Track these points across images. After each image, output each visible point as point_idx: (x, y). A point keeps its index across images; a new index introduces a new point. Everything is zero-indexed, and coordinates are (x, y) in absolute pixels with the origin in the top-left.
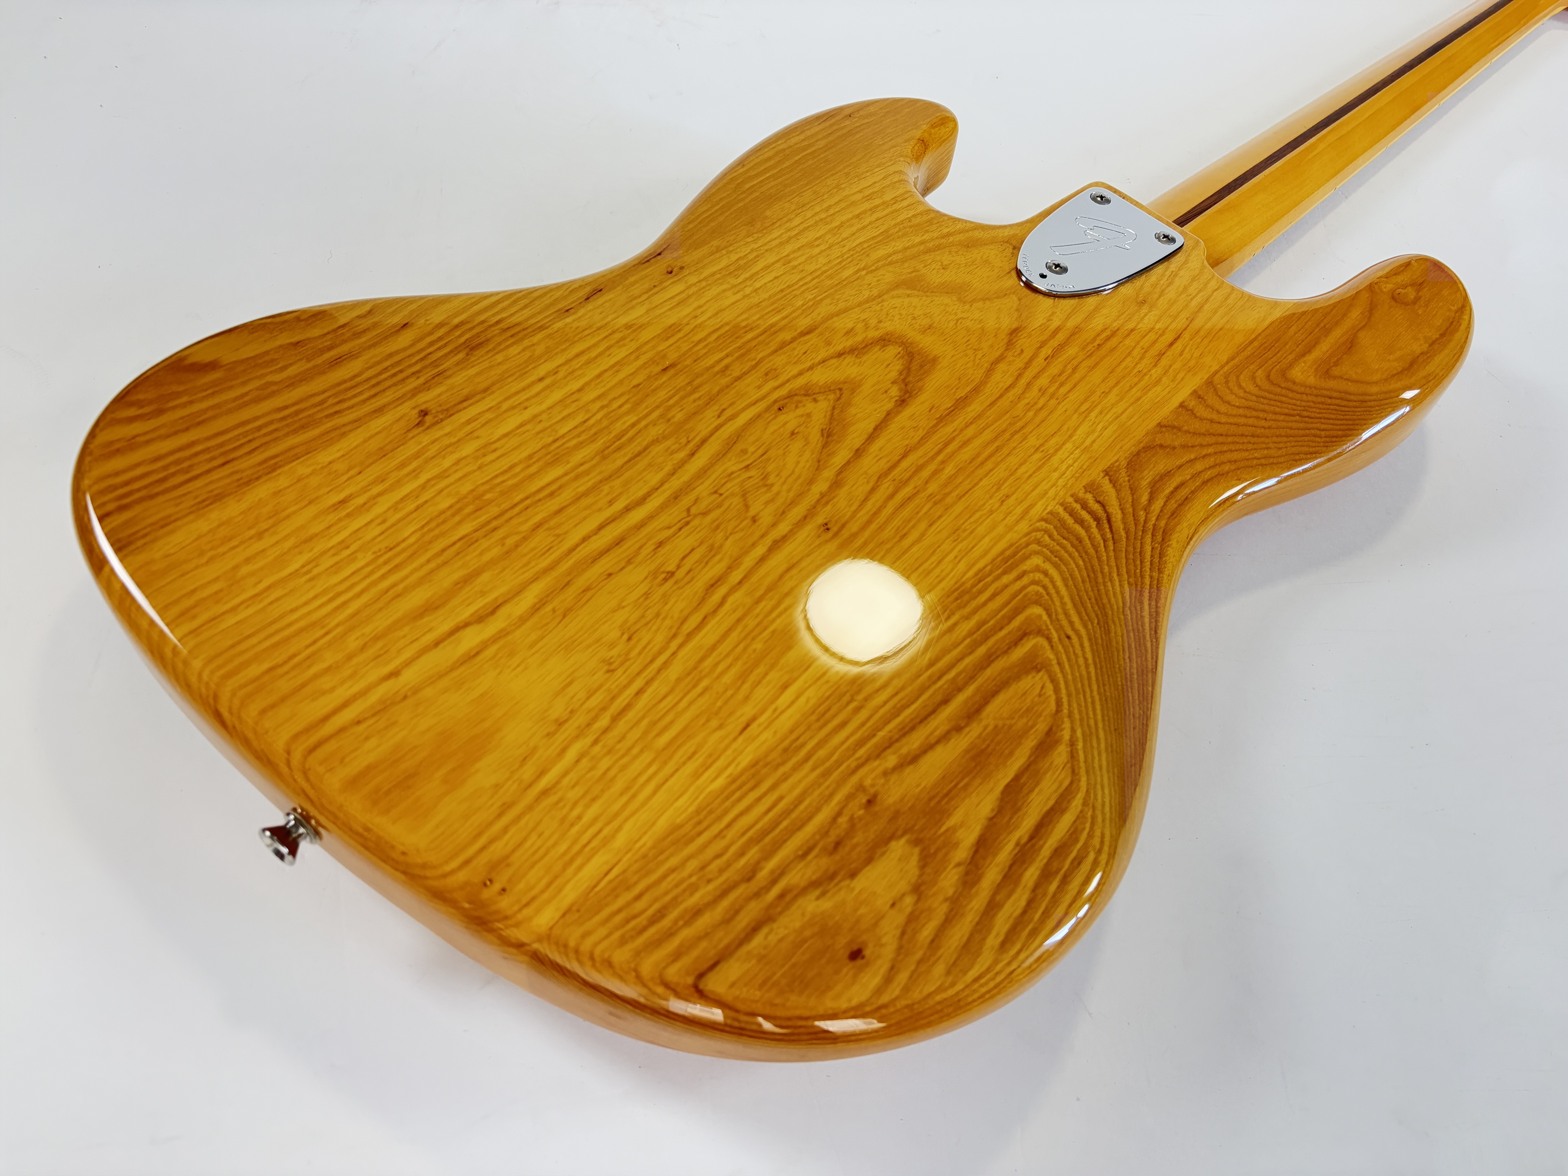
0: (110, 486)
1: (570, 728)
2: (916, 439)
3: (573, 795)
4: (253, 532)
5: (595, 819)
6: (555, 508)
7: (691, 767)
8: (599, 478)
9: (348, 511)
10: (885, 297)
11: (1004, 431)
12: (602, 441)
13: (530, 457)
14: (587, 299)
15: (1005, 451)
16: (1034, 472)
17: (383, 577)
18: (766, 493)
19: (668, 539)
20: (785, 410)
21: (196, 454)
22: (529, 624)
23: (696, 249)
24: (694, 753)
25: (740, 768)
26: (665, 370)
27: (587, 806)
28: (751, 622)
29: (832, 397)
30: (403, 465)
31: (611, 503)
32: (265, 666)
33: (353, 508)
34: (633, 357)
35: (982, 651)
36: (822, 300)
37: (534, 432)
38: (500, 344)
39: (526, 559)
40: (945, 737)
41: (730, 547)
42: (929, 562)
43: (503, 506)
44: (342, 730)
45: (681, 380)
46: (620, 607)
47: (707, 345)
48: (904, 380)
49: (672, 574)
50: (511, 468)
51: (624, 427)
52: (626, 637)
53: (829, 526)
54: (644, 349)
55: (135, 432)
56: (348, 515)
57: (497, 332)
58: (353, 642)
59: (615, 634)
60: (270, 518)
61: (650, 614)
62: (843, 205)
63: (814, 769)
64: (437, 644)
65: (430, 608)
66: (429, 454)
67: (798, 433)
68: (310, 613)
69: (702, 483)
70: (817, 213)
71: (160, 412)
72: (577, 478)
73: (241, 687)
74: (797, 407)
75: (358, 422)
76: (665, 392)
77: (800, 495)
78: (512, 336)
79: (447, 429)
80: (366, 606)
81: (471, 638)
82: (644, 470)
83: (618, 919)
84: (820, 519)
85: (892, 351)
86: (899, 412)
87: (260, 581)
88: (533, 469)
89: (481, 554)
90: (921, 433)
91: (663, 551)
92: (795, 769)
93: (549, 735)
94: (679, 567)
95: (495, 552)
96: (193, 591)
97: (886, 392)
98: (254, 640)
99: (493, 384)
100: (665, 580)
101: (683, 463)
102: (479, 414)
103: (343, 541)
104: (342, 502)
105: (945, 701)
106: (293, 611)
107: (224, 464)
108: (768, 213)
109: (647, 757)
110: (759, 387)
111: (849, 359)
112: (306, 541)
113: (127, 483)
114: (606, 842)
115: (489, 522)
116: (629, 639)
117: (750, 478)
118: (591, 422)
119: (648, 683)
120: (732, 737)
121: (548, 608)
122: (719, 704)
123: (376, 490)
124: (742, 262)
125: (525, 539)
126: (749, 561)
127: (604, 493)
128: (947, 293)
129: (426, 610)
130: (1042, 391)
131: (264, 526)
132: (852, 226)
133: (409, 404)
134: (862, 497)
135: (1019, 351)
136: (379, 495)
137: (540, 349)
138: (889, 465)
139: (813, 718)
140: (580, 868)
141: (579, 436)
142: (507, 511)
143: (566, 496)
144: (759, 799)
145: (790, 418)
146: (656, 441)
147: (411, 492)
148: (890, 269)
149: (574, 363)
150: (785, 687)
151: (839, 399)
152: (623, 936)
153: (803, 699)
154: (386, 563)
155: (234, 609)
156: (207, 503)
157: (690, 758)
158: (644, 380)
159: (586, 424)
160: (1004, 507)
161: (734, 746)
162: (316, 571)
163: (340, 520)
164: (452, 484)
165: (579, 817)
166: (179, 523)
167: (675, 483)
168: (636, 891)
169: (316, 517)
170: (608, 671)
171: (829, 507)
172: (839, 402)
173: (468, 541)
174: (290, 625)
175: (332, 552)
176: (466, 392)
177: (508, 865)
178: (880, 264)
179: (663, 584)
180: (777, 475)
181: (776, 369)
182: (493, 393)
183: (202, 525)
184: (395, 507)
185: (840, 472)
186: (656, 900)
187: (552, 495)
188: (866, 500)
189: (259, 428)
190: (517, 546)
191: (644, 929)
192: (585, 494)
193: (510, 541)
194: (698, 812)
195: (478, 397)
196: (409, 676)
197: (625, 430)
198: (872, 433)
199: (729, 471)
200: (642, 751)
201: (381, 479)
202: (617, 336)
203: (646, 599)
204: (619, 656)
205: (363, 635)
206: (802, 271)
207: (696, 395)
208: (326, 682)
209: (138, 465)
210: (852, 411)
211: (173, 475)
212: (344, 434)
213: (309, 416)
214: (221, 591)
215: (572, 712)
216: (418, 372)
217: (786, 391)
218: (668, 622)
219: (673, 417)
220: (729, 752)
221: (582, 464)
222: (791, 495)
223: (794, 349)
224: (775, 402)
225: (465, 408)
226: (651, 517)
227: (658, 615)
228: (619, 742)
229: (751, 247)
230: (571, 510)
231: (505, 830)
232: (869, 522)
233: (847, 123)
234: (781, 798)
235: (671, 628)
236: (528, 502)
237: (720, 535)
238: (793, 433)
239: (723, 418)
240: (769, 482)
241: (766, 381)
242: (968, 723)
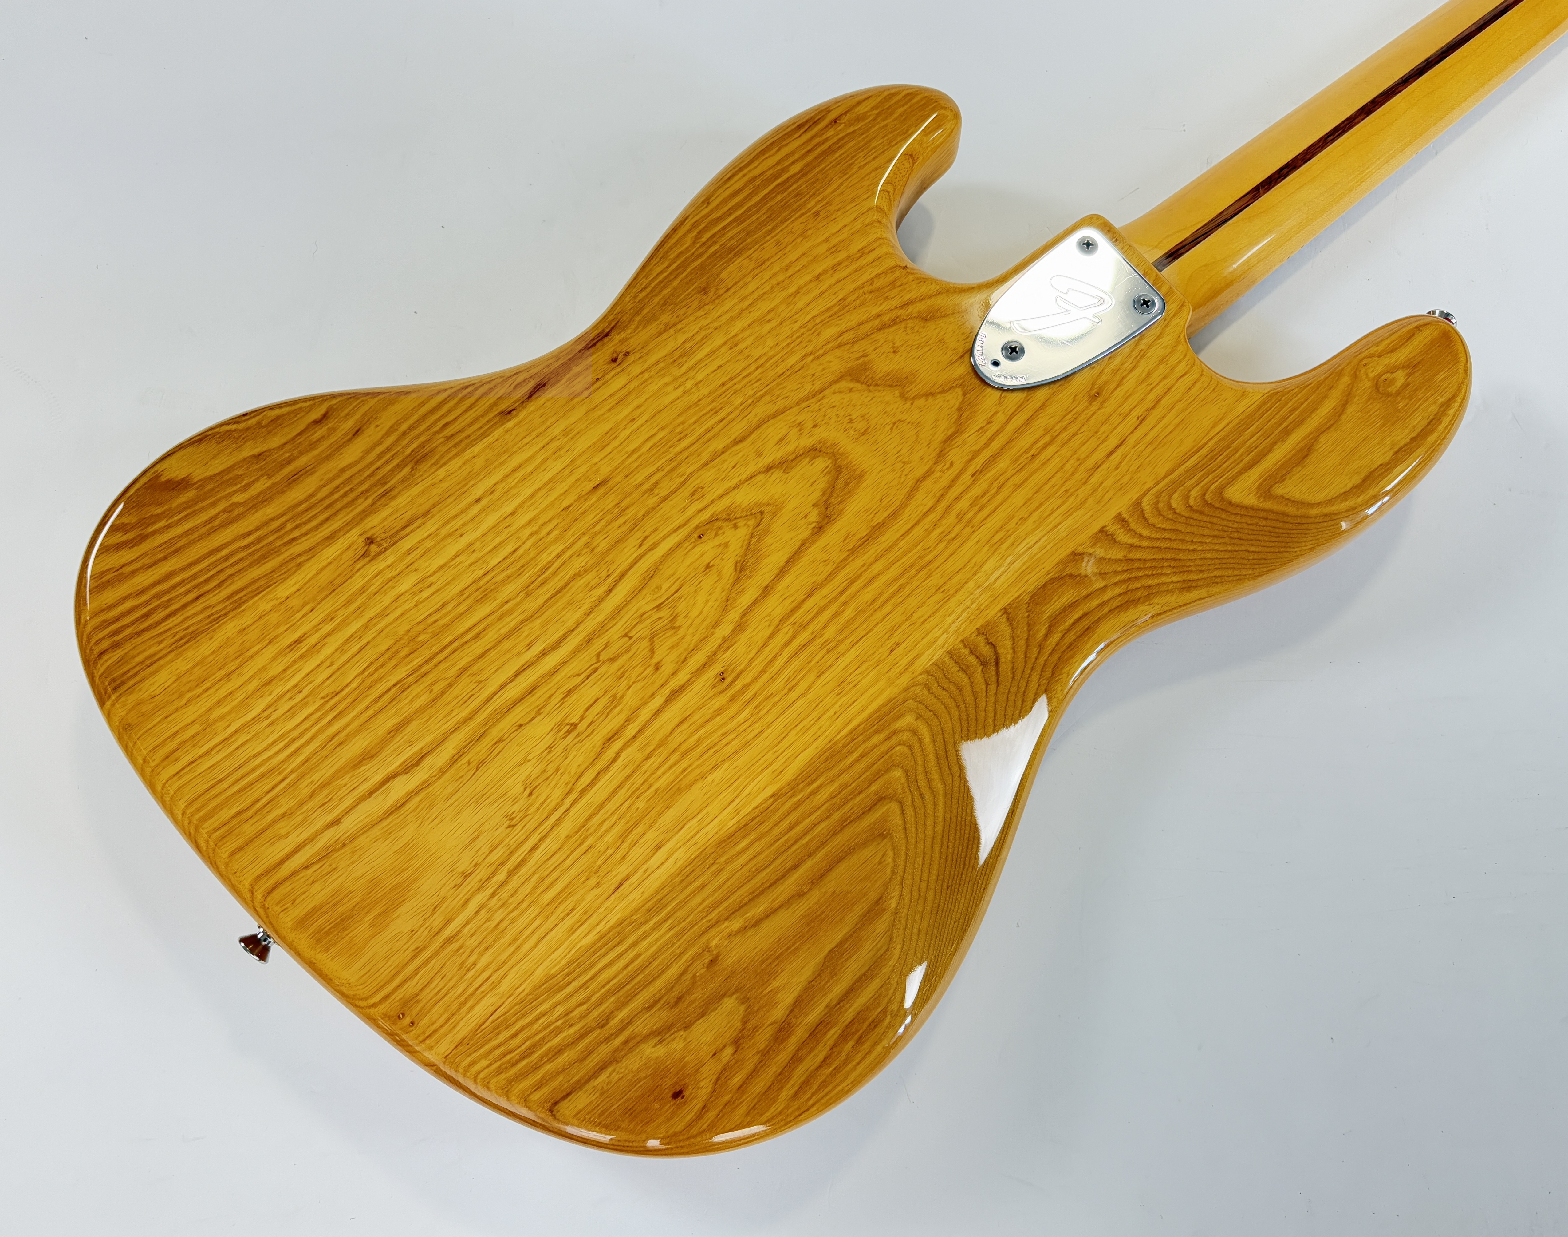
0: (104, 621)
1: (473, 882)
2: (825, 575)
3: (472, 943)
4: (223, 672)
5: (487, 966)
6: (479, 651)
7: (569, 922)
8: (521, 617)
9: (301, 652)
10: (826, 392)
11: (911, 567)
12: (527, 575)
13: (461, 593)
14: (530, 397)
15: (907, 591)
16: (930, 616)
17: (330, 723)
18: (671, 636)
19: (576, 687)
20: (704, 538)
21: (174, 587)
22: (447, 776)
23: (645, 327)
24: (572, 910)
25: (608, 926)
26: (596, 488)
27: (481, 954)
28: (638, 779)
29: (752, 522)
30: (348, 602)
31: (529, 646)
32: (234, 810)
33: (304, 650)
34: (567, 472)
35: (837, 816)
36: (762, 396)
37: (467, 563)
38: (442, 456)
39: (449, 708)
40: (787, 903)
41: (631, 699)
42: (810, 718)
43: (434, 648)
44: (294, 873)
45: (609, 502)
46: (525, 761)
47: (640, 456)
48: (826, 501)
49: (575, 726)
50: (444, 605)
51: (550, 558)
52: (527, 792)
53: (725, 675)
54: (578, 462)
55: (123, 561)
56: (302, 657)
57: (442, 440)
58: (304, 790)
59: (519, 788)
60: (237, 658)
61: (551, 768)
62: (804, 261)
63: (670, 929)
64: (371, 793)
65: (367, 756)
66: (373, 589)
67: (713, 566)
68: (269, 758)
69: (615, 625)
70: (775, 274)
71: (143, 538)
72: (500, 618)
73: (216, 830)
74: (716, 535)
75: (312, 551)
76: (592, 516)
77: (704, 639)
78: (455, 446)
79: (390, 561)
80: (315, 753)
81: (400, 788)
82: (564, 608)
83: (497, 1052)
84: (716, 669)
85: (821, 463)
86: (814, 542)
87: (229, 726)
88: (462, 608)
89: (411, 701)
90: (830, 568)
91: (570, 700)
92: (654, 929)
93: (457, 886)
94: (582, 718)
95: (424, 699)
96: (175, 734)
97: (806, 517)
98: (225, 785)
99: (434, 506)
100: (569, 732)
101: (601, 600)
102: (419, 542)
103: (296, 686)
104: (298, 642)
105: (795, 867)
106: (255, 756)
107: (197, 598)
108: (724, 275)
109: (533, 911)
110: (684, 510)
111: (776, 474)
112: (269, 683)
113: (117, 619)
114: (493, 987)
115: (420, 667)
116: (530, 794)
117: (660, 618)
118: (520, 552)
119: (542, 840)
120: (605, 896)
121: (465, 760)
122: (599, 862)
123: (327, 628)
124: (688, 346)
125: (450, 685)
126: (645, 714)
127: (525, 634)
128: (891, 386)
129: (364, 759)
130: (960, 517)
131: (232, 666)
132: (809, 291)
133: (356, 531)
134: (760, 644)
135: (948, 465)
136: (328, 635)
137: (480, 462)
138: (794, 604)
139: (678, 879)
140: (471, 1008)
141: (507, 568)
142: (437, 654)
143: (491, 636)
144: (620, 955)
145: (708, 549)
146: (578, 575)
147: (355, 632)
148: (838, 352)
149: (510, 480)
150: (658, 847)
151: (759, 525)
152: (500, 1067)
153: (671, 861)
154: (332, 709)
155: (208, 753)
156: (184, 641)
157: (568, 914)
158: (575, 501)
159: (515, 555)
160: (892, 657)
161: (607, 904)
162: (274, 717)
163: (295, 661)
164: (390, 624)
165: (474, 964)
166: (162, 662)
167: (591, 624)
168: (513, 1030)
169: (274, 659)
170: (509, 827)
171: (728, 653)
172: (757, 529)
173: (402, 687)
174: (253, 770)
175: (288, 695)
176: (408, 516)
177: (418, 1002)
178: (830, 346)
179: (566, 737)
180: (686, 616)
181: (702, 488)
182: (433, 516)
183: (181, 665)
184: (341, 649)
185: (744, 615)
186: (528, 1039)
187: (477, 636)
188: (765, 645)
189: (226, 558)
190: (443, 693)
191: (517, 1062)
192: (507, 636)
193: (437, 688)
194: (569, 964)
195: (419, 521)
196: (349, 824)
197: (549, 562)
198: (784, 567)
199: (641, 612)
200: (529, 906)
201: (330, 618)
202: (554, 445)
203: (550, 752)
204: (520, 811)
205: (312, 782)
206: (748, 357)
207: (621, 520)
208: (282, 827)
209: (125, 599)
210: (769, 540)
211: (155, 610)
212: (300, 565)
213: (270, 543)
214: (197, 734)
215: (476, 865)
216: (367, 491)
217: (709, 515)
218: (566, 777)
219: (597, 546)
220: (601, 910)
221: (507, 602)
222: (696, 638)
223: (724, 461)
224: (697, 527)
225: (407, 535)
226: (564, 663)
227: (557, 770)
228: (512, 896)
229: (699, 325)
230: (493, 653)
231: (416, 972)
232: (763, 671)
233: (831, 132)
234: (638, 955)
235: (567, 784)
236: (456, 644)
237: (624, 684)
238: (708, 567)
239: (644, 548)
240: (677, 624)
241: (692, 502)
242: (810, 889)
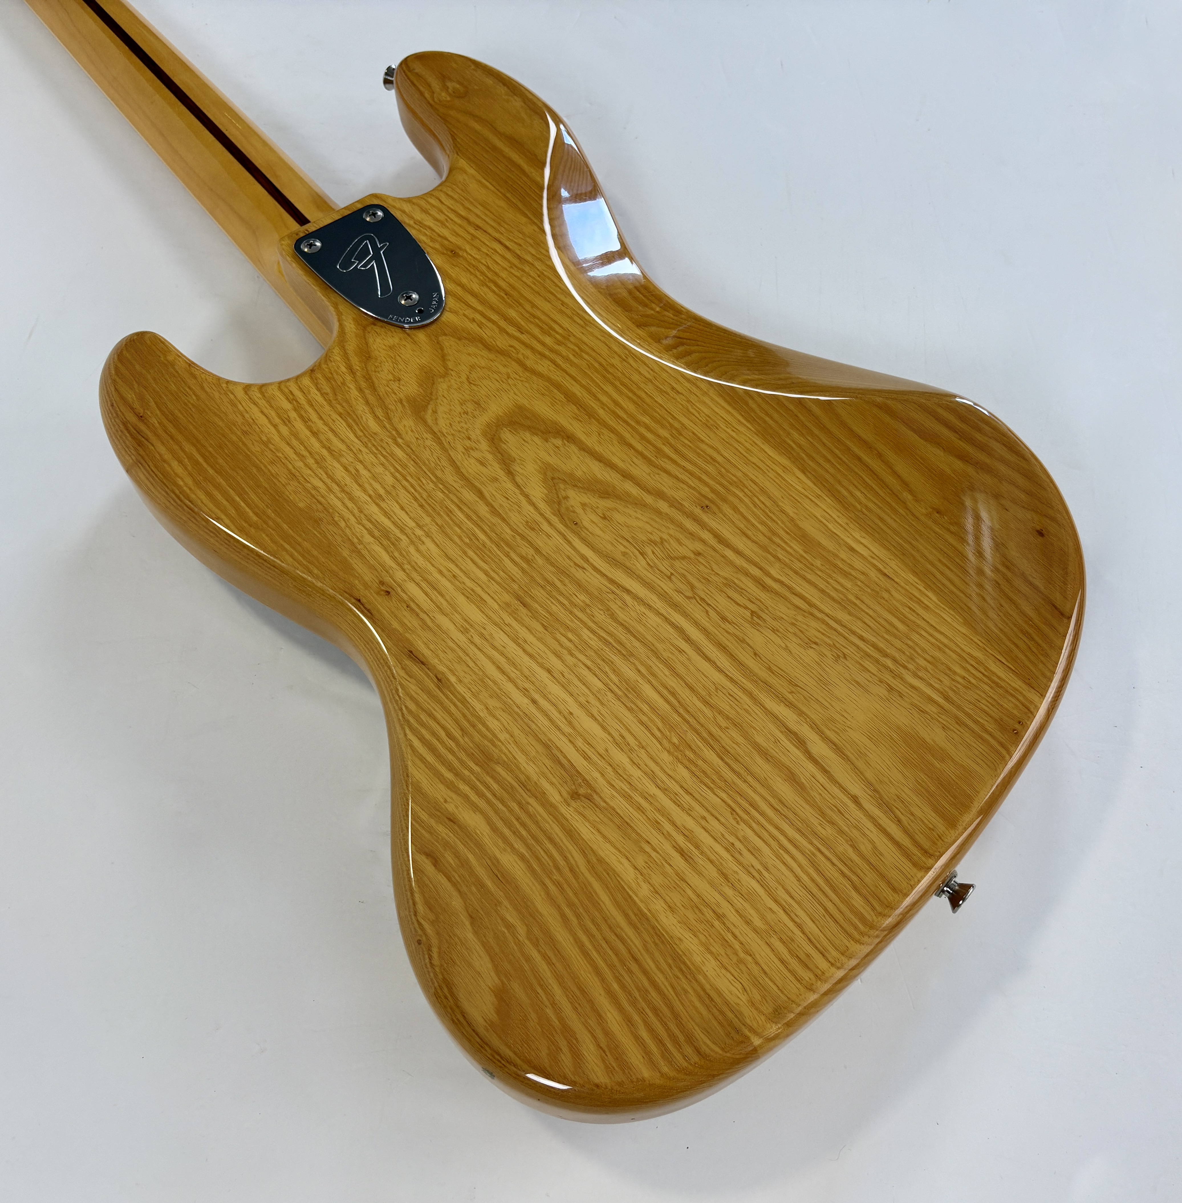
1: (895, 683)
2: (612, 435)
3: (947, 681)
4: (717, 924)
5: (964, 668)
6: (688, 692)
7: (921, 611)
8: (654, 659)
9: (692, 848)
10: (436, 429)
11: (604, 377)
12: (613, 656)
13: (630, 710)
14: (423, 663)
15: (626, 381)
16: (649, 367)
17: (762, 814)
18: (669, 544)
19: (718, 613)
20: (577, 520)
21: (623, 987)
22: (804, 709)
23: (353, 569)
24: (910, 608)
25: (919, 582)
26: (525, 605)
27: (955, 673)
28: (797, 565)
29: (562, 486)
30: (640, 809)
31: (681, 651)
32: (854, 894)
33: (689, 845)
34: (507, 629)
35: (816, 431)
36: (436, 477)
37: (600, 707)
38: (484, 737)
39: (742, 712)
40: (887, 464)
41: (727, 572)
42: (739, 448)
43: (685, 729)
44: (906, 832)
45: (539, 593)
46: (786, 649)
47: (494, 571)
48: (543, 432)
49: (753, 613)
50: (642, 723)
51: (595, 638)
52: (814, 646)
53: (704, 505)
54: (498, 620)
55: (593, 1048)
56: (697, 847)
57: (466, 739)
58: (828, 831)
59: (811, 652)
60: (700, 910)
61: (792, 629)
62: (295, 442)
63: (917, 540)
64: (825, 771)
65: (792, 778)
66: (626, 788)
67: (604, 514)
68: (800, 866)
69: (659, 586)
70: (307, 465)
71: (567, 1031)
72: (654, 675)
73: (873, 908)
74: (574, 512)
75: (585, 850)
76: (553, 607)
77: (672, 521)
78: (474, 726)
79: (597, 775)
80: (792, 824)
81: (819, 748)
82: (644, 625)
83: (1032, 658)
84: (698, 511)
85: (506, 435)
86: (581, 441)
87: (771, 909)
88: (645, 708)
89: (737, 744)
90: (605, 431)
91: (730, 617)
92: (918, 551)
93: (901, 695)
94: (746, 608)
95: (735, 734)
96: (782, 961)
97: (557, 447)
98: (829, 906)
99: (539, 740)
100: (759, 617)
101: (636, 597)
102: (577, 750)
103: (727, 849)
104: (682, 852)
105: (859, 459)
106: (799, 880)
107: (636, 960)
108: (301, 505)
109: (915, 637)
110: (549, 536)
111: (516, 468)
112: (726, 877)
113: (660, 1042)
114: (979, 662)
115: (703, 738)
116: (816, 643)
117: (653, 553)
118: (589, 663)
119: (854, 633)
120: (896, 585)
121: (790, 696)
122: (869, 590)
123: (668, 827)
124: (377, 533)
125: (720, 712)
126: (739, 561)
127: (670, 655)
128: (433, 384)
129: (795, 780)
130: (559, 343)
131: (709, 914)
132: (328, 440)
133: (563, 809)
134: (675, 481)
135: (512, 349)
136: (674, 824)
137: (492, 703)
138: (640, 457)
139: (877, 535)
140: (999, 678)
141: (606, 673)
142: (690, 725)
143: (673, 682)
144: (942, 574)
145: (587, 519)
146: (613, 616)
147: (671, 799)
148: (395, 420)
149: (513, 675)
150: (852, 550)
151: (564, 480)
152: (1042, 655)
153: (863, 541)
154: (748, 813)
155: (799, 926)
156: (682, 966)
157: (914, 611)
158: (538, 621)
159: (592, 667)
160: (684, 392)
161: (902, 584)
162: (758, 866)
163: (702, 853)
164: (662, 768)
165: (964, 678)
166: (707, 987)
167: (659, 604)
168: (1012, 646)
169: (700, 874)
170: (845, 658)
171: (684, 503)
172: (569, 482)
173: (723, 753)
174: (813, 880)
175: (737, 855)
176: (548, 762)
177: (1002, 720)
178: (387, 426)
179: (764, 619)
180: (651, 533)
181: (527, 522)
182: (550, 740)
183: (710, 967)
184: (688, 812)
185: (648, 492)
186: (1017, 635)
187: (673, 694)
188: (677, 478)
189: (591, 936)
190: (728, 718)
191: (1037, 643)
192: (672, 669)
193: (723, 723)
194: (954, 609)
195: (555, 751)
196: (856, 789)
197: (599, 638)
198: (605, 464)
199: (646, 566)
200: (910, 639)
201: (656, 825)
202: (477, 640)
203: (778, 631)
204: (831, 650)
205: (820, 825)
206: (393, 487)
207: (559, 584)
208: (865, 847)
209: (638, 1039)
210: (579, 474)
211: (649, 1003)
212: (600, 860)
213: (575, 894)
214: (781, 939)
215: (881, 682)
216: (520, 804)
217: (555, 517)
218: (800, 618)
219: (583, 602)
220: (907, 587)
221: (639, 671)
222: (671, 526)
223: (501, 505)
224: (566, 526)
225: (569, 761)
226: (696, 624)
227: (793, 624)
228: (904, 653)
229: (356, 525)
230: (689, 680)
231: (976, 722)
232: (700, 479)
234: (940, 561)
235: (804, 616)
236: (681, 711)
237: (714, 578)
238: (604, 518)
239: (586, 566)
240: (658, 540)
241: (542, 530)
242: (876, 449)
